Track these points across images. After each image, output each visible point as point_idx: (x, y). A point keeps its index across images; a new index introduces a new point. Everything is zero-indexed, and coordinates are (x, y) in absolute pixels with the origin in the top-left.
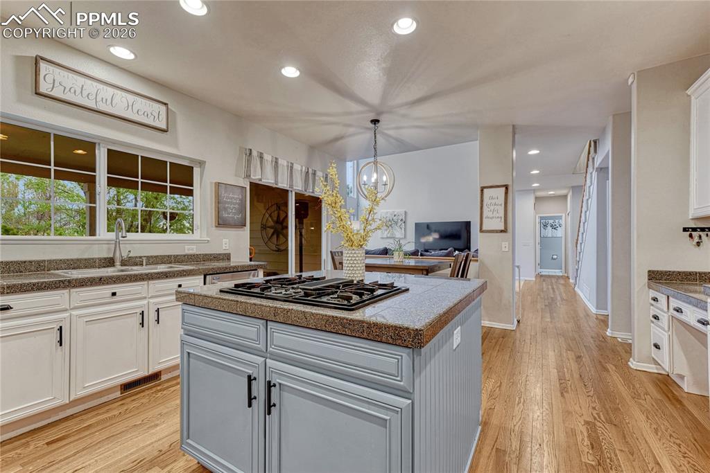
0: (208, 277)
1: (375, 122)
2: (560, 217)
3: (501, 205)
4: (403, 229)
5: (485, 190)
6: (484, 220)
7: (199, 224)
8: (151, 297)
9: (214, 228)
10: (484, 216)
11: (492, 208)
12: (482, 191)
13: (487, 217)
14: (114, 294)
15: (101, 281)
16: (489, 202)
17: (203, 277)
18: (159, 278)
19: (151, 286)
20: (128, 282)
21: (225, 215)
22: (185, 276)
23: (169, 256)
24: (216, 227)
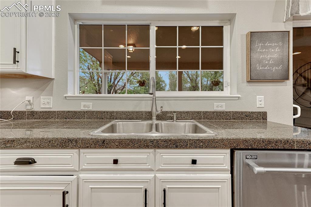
0: (237, 153)
7: (229, 81)
8: (159, 170)
9: (246, 84)
14: (116, 162)
15: (103, 144)
17: (228, 151)
18: (166, 147)
19: (158, 156)
20: (131, 148)
21: (259, 68)
22: (201, 147)
23: (198, 113)
24: (248, 82)
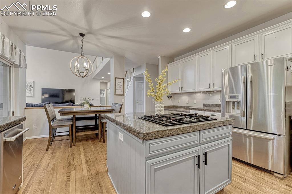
1: (82, 35)
2: (104, 90)
3: (122, 85)
4: (32, 92)
5: (116, 79)
6: (116, 91)
10: (116, 89)
11: (119, 86)
12: (115, 79)
13: (117, 90)
16: (118, 83)
